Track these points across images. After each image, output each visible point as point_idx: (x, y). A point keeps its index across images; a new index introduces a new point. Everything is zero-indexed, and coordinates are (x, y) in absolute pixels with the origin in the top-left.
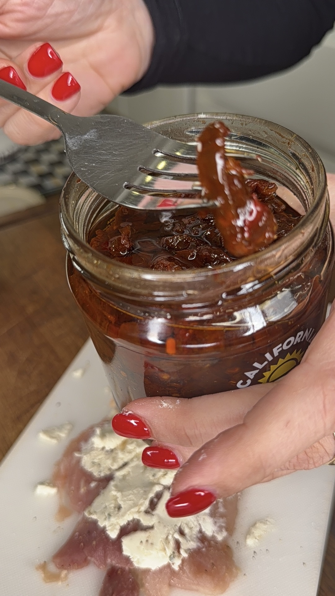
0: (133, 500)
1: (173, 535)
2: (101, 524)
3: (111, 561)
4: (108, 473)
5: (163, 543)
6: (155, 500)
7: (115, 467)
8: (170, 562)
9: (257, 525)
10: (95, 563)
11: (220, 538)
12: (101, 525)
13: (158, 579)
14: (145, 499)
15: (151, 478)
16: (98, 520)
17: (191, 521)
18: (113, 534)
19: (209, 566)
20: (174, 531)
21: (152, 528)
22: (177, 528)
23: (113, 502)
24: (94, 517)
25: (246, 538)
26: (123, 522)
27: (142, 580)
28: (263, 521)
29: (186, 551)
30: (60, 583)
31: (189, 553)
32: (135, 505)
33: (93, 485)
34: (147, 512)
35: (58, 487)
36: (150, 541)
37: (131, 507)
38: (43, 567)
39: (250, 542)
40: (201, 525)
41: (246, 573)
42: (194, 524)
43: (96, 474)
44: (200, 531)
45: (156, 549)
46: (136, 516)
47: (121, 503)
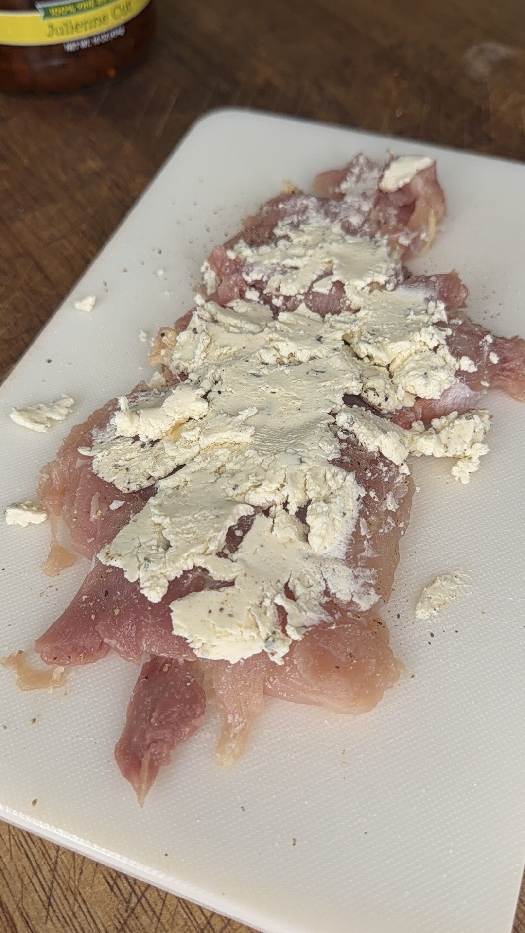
0: (194, 533)
1: (272, 600)
2: (131, 576)
3: (151, 646)
4: (146, 484)
5: (253, 614)
6: (238, 533)
7: (159, 472)
8: (266, 650)
9: (438, 583)
10: (117, 650)
11: (364, 605)
12: (132, 579)
13: (242, 683)
14: (218, 530)
15: (231, 493)
16: (125, 570)
17: (308, 573)
18: (155, 595)
19: (343, 659)
20: (275, 593)
21: (232, 584)
22: (281, 586)
23: (156, 536)
24: (117, 563)
25: (415, 608)
26: (174, 572)
27: (211, 682)
28: (448, 575)
29: (297, 629)
30: (51, 690)
31: (304, 634)
32: (199, 541)
33: (115, 505)
34: (220, 554)
35: (48, 513)
36: (227, 610)
37: (190, 544)
38: (18, 660)
39: (422, 614)
40: (328, 582)
41: (414, 674)
42: (314, 580)
43: (121, 486)
44: (326, 593)
45: (240, 626)
46: (200, 562)
47: (170, 537)
